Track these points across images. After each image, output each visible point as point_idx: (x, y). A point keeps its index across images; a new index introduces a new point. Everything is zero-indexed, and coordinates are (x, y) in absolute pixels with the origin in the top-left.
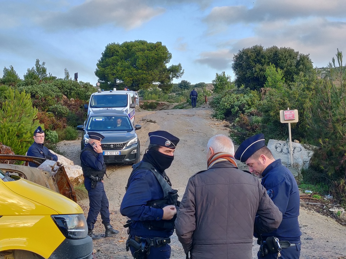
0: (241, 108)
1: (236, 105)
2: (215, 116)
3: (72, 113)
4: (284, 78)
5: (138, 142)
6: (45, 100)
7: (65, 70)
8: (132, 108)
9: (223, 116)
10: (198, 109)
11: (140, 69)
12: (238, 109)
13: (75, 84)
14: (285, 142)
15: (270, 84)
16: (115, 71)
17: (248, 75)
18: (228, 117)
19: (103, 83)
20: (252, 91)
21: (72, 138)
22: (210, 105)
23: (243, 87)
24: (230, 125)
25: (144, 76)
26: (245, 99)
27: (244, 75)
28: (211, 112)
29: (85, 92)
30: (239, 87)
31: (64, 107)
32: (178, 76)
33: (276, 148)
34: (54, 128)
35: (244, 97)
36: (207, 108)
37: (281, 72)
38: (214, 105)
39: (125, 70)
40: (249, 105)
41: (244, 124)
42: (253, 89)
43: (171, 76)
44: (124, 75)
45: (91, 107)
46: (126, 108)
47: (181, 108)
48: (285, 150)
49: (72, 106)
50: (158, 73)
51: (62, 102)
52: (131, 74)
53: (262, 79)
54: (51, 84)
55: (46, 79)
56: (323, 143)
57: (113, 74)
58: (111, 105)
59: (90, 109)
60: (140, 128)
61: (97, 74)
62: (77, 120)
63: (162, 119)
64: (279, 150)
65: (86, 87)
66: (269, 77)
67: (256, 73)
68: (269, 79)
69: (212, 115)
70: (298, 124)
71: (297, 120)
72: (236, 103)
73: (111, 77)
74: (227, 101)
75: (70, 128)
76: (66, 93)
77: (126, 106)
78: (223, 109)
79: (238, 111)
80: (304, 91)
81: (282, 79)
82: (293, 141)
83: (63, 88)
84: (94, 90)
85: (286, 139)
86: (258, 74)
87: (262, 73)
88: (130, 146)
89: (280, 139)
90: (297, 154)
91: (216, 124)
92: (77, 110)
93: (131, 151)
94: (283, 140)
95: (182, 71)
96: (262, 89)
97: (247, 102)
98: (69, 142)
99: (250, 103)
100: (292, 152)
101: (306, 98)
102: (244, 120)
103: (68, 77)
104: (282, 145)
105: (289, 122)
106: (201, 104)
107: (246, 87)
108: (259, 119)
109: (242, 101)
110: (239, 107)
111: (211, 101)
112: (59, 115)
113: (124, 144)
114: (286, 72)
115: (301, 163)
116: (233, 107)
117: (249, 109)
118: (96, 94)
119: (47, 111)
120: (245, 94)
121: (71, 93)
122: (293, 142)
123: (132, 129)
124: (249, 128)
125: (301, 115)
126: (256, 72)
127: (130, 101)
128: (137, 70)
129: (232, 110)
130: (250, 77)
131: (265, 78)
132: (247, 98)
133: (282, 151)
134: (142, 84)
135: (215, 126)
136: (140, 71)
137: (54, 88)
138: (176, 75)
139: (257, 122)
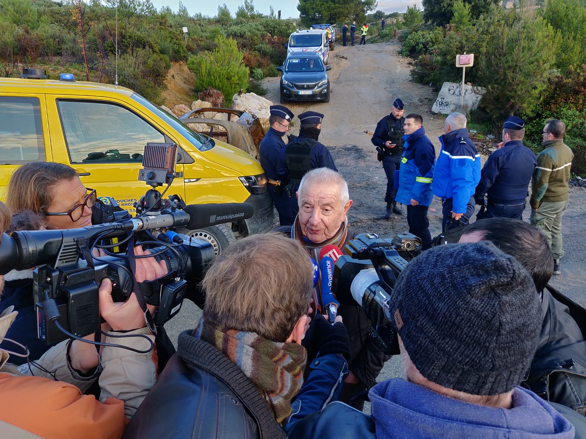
0: (425, 45)
1: (421, 43)
2: (400, 53)
3: (275, 51)
4: (471, 14)
5: (328, 82)
6: (252, 39)
7: (270, 7)
8: (326, 47)
9: (408, 53)
10: (387, 43)
11: (337, 3)
12: (422, 46)
13: (279, 22)
14: (457, 85)
15: (456, 20)
16: (314, 6)
17: (436, 10)
18: (412, 54)
19: (304, 17)
20: (438, 27)
21: (274, 75)
22: (398, 39)
23: (429, 22)
24: (414, 62)
25: (341, 10)
26: (429, 35)
27: (432, 10)
28: (397, 47)
29: (287, 30)
30: (426, 22)
31: (268, 46)
32: (372, 9)
33: (450, 90)
34: (259, 67)
35: (429, 34)
36: (395, 42)
37: (469, 6)
38: (402, 39)
39: (323, 4)
40: (432, 42)
41: (425, 64)
42: (438, 25)
43: (365, 9)
44: (323, 9)
45: (290, 46)
46: (320, 47)
47: (372, 42)
48: (457, 93)
49: (275, 44)
50: (354, 6)
51: (267, 41)
52: (328, 8)
53: (449, 15)
54: (257, 23)
55: (253, 17)
56: (492, 88)
57: (313, 9)
58: (307, 45)
59: (289, 48)
60: (330, 69)
61: (299, 8)
62: (279, 57)
63: (353, 55)
64: (452, 92)
65: (287, 25)
66: (456, 12)
67: (444, 9)
68: (456, 14)
69: (398, 52)
70: (472, 68)
71: (471, 65)
72: (421, 40)
73: (311, 12)
74: (412, 38)
75: (273, 66)
76: (270, 31)
77: (321, 45)
78: (408, 46)
79: (422, 48)
80: (482, 34)
81: (468, 14)
82: (466, 83)
83: (267, 26)
84: (294, 29)
85: (460, 81)
86: (445, 9)
87: (449, 8)
88: (321, 86)
89: (454, 81)
90: (468, 96)
91: (401, 61)
92: (280, 47)
93: (322, 90)
94: (456, 83)
95: (376, 4)
96: (448, 25)
97: (431, 39)
98: (272, 78)
99: (434, 40)
100: (463, 94)
101: (483, 41)
102: (424, 61)
103: (272, 14)
104: (455, 87)
105: (464, 67)
106: (391, 38)
107: (433, 23)
108: (439, 58)
109: (427, 38)
110: (424, 44)
111: (399, 35)
112: (264, 54)
113: (316, 85)
114: (473, 6)
115: (470, 103)
116: (417, 44)
117: (432, 46)
118: (295, 34)
119: (254, 50)
120: (431, 30)
121: (274, 31)
122: (465, 85)
123: (324, 70)
124: (428, 68)
125: (476, 58)
126: (444, 7)
127: (324, 41)
128: (335, 4)
129: (417, 47)
130: (437, 12)
131: (452, 14)
132: (432, 35)
133: (454, 93)
134: (339, 18)
135: (399, 63)
136: (337, 5)
137: (260, 27)
138: (370, 8)
139: (437, 62)
